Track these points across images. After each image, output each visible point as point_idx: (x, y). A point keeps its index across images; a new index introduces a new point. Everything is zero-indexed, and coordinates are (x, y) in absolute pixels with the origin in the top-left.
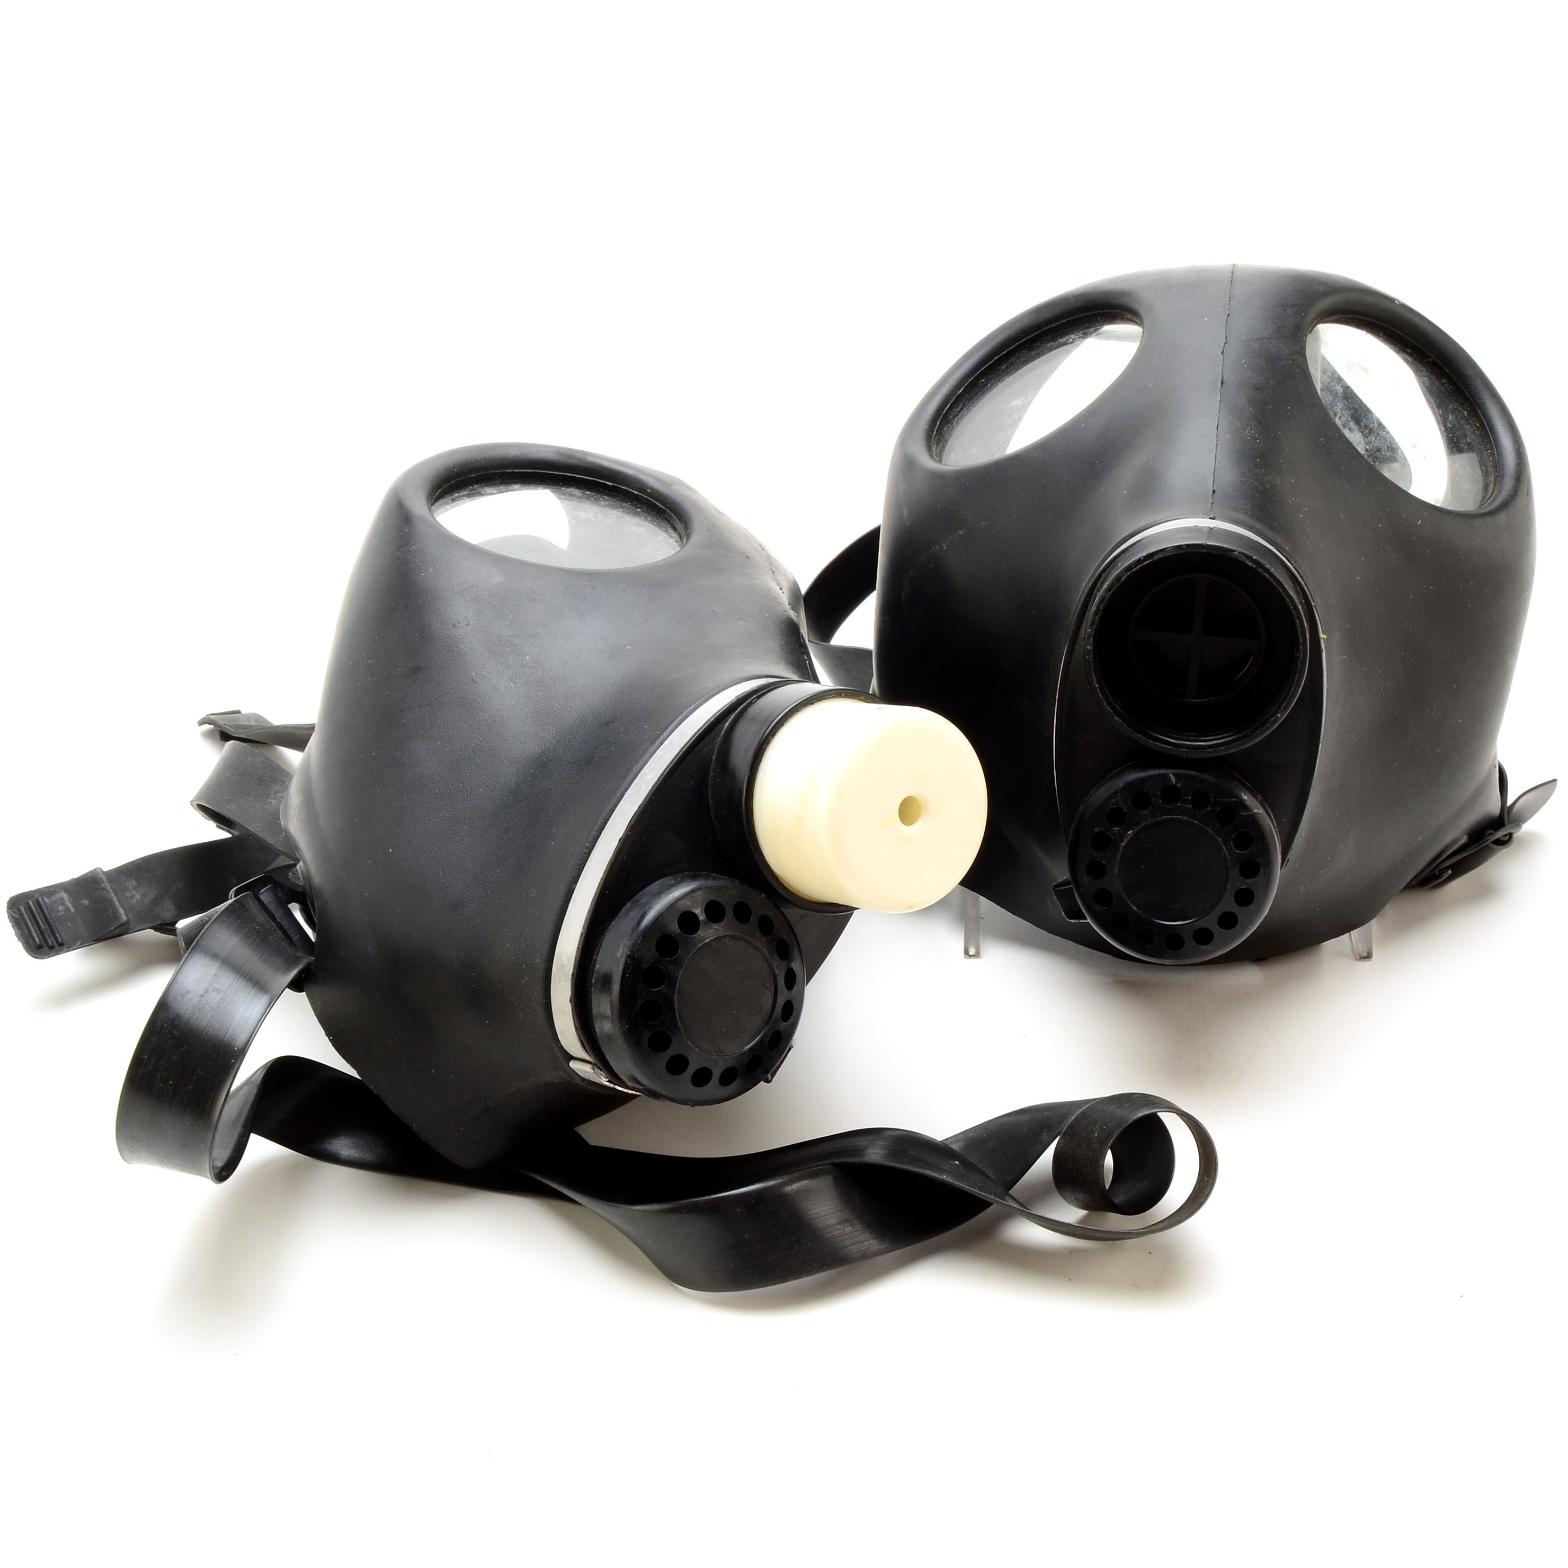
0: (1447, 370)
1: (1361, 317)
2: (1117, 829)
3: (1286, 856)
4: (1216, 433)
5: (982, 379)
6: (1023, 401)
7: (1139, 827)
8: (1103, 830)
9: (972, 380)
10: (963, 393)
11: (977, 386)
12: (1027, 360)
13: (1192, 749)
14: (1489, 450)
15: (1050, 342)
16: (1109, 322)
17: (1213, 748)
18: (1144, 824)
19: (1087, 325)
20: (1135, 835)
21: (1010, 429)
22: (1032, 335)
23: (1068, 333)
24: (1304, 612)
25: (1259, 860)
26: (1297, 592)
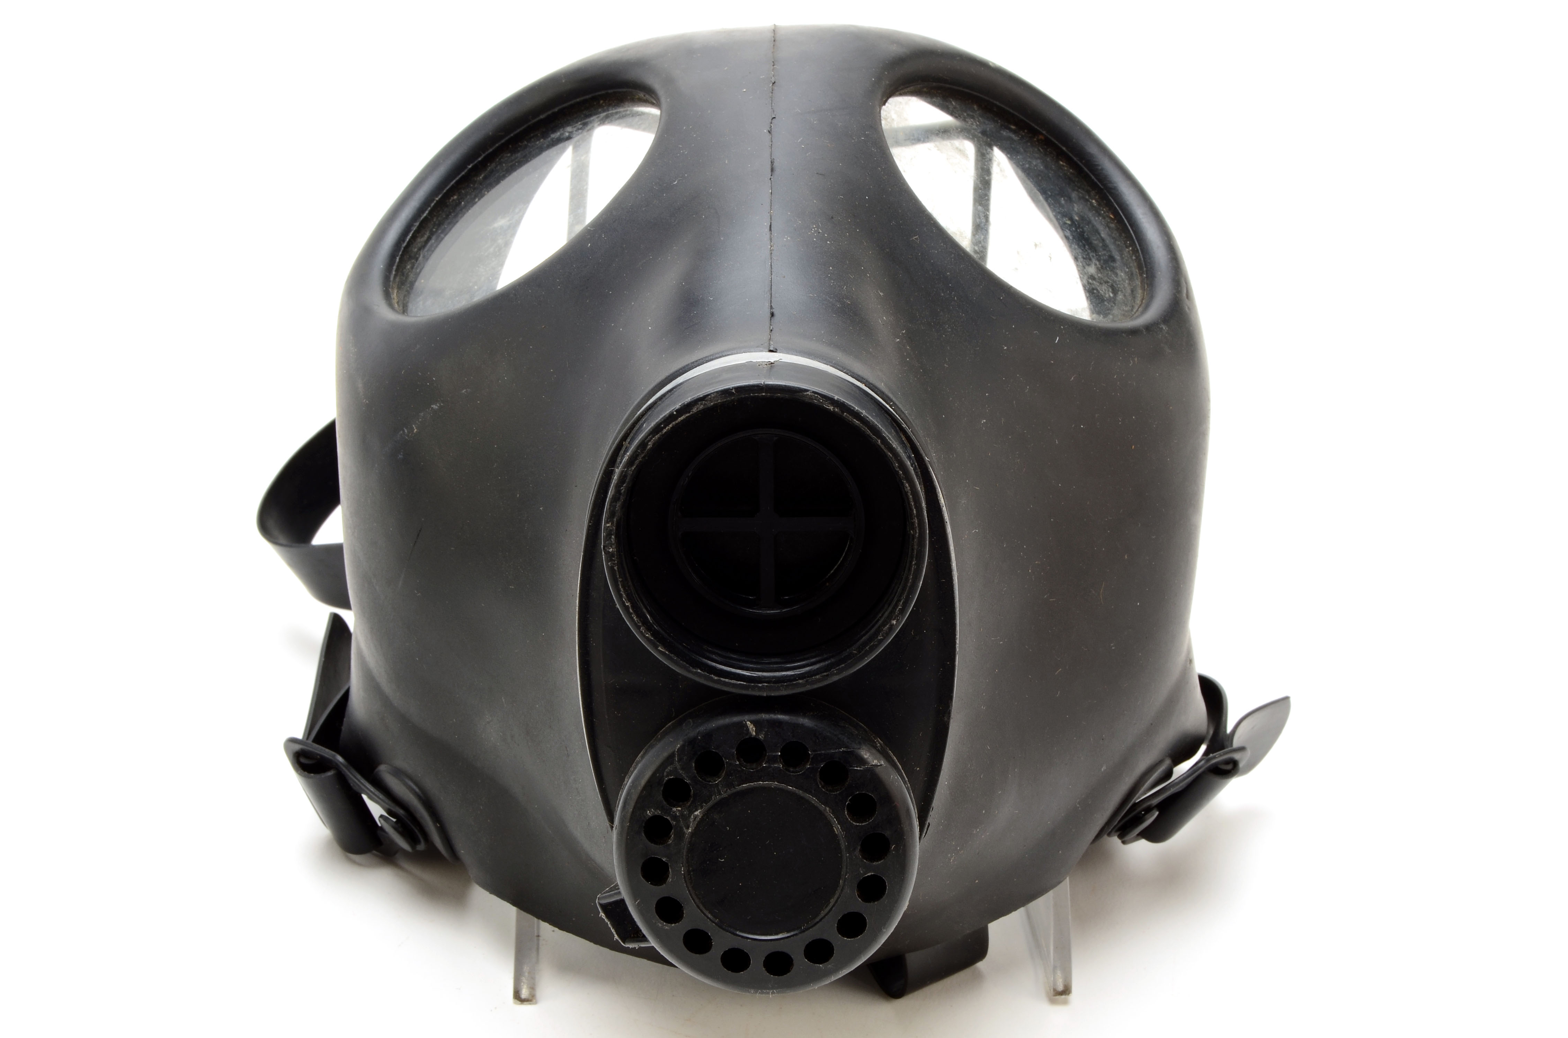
0: (1064, 149)
1: (948, 86)
2: (680, 809)
3: (926, 820)
4: (768, 236)
5: (452, 196)
6: (509, 221)
7: (710, 804)
8: (658, 812)
9: (440, 199)
10: (429, 217)
11: (447, 206)
12: (511, 166)
13: (775, 682)
14: (1129, 246)
15: (539, 140)
16: (615, 106)
17: (805, 678)
18: (715, 798)
19: (587, 112)
20: (706, 815)
21: (493, 259)
22: (516, 132)
23: (562, 126)
24: (915, 470)
25: (888, 833)
26: (902, 443)
